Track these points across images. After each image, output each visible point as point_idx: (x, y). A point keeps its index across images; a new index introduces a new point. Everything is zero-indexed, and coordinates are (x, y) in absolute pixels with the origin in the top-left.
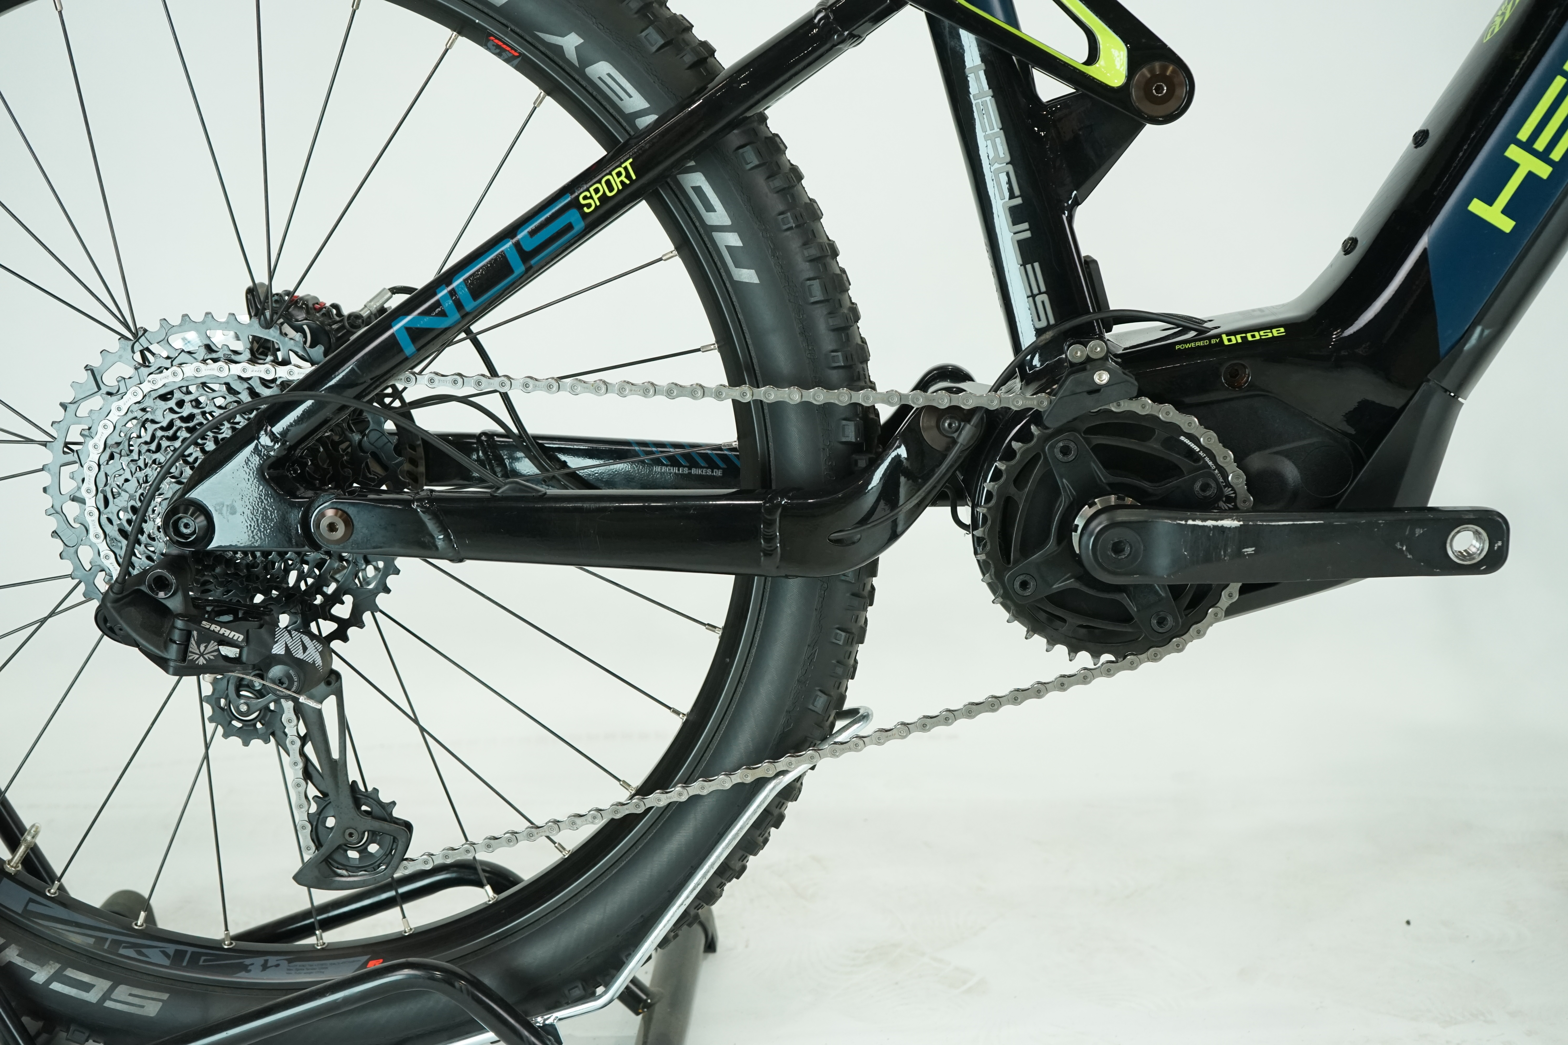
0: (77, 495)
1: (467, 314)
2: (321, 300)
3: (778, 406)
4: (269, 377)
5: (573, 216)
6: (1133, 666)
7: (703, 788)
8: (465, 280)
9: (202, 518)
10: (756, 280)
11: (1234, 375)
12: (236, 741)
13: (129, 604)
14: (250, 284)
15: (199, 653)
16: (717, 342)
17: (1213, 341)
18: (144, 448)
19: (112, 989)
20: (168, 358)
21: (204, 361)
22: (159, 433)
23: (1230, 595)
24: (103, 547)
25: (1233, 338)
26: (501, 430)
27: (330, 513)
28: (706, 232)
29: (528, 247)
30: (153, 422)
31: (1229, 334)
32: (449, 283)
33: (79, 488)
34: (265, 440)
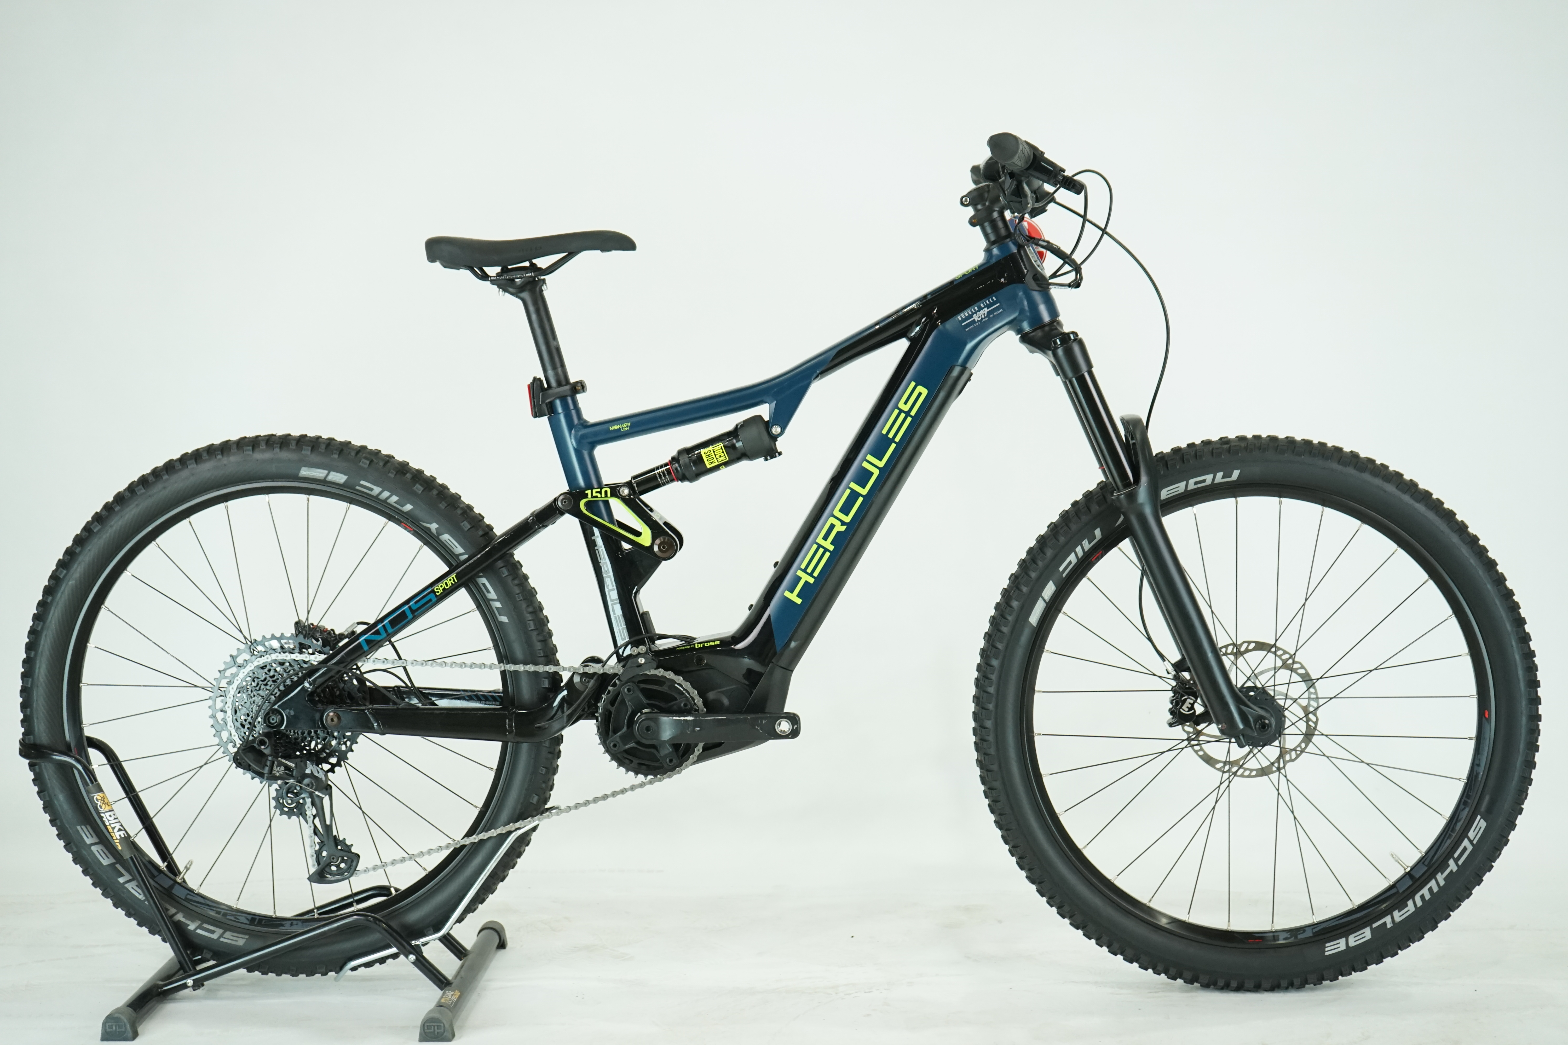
0: (224, 709)
1: (389, 634)
2: (326, 627)
3: (516, 672)
4: (306, 660)
5: (432, 596)
6: (660, 780)
7: (484, 836)
8: (389, 621)
9: (279, 717)
10: (507, 621)
11: (700, 660)
12: (285, 817)
13: (249, 752)
14: (297, 620)
15: (279, 771)
16: (494, 646)
17: (692, 646)
18: (254, 689)
19: (224, 933)
20: (265, 651)
21: (280, 653)
22: (261, 683)
23: (699, 750)
24: (234, 732)
25: (699, 645)
26: (403, 685)
27: (331, 714)
28: (488, 601)
29: (414, 608)
30: (258, 678)
31: (698, 643)
32: (382, 622)
33: (224, 706)
34: (306, 685)
